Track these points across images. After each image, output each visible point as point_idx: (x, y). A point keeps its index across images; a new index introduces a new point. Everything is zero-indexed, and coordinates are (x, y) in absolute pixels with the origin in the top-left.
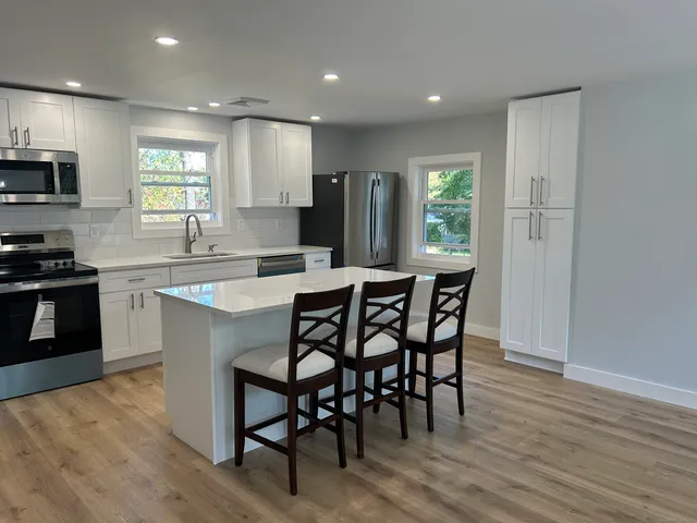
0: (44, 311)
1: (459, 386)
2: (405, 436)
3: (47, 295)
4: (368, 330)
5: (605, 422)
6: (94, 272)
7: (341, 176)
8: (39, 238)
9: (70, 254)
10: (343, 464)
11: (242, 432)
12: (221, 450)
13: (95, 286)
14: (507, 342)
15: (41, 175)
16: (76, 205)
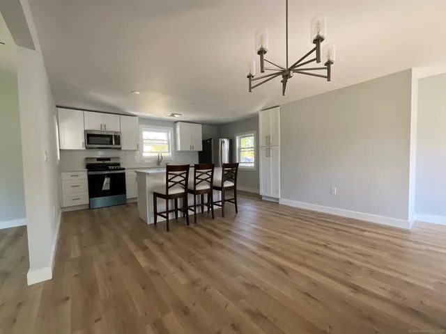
0: (107, 180)
1: (235, 203)
2: (213, 218)
3: (108, 176)
4: (197, 181)
5: (285, 215)
6: (124, 169)
7: (210, 140)
8: (109, 159)
9: (119, 164)
10: (188, 224)
11: (156, 214)
12: (151, 221)
13: (124, 174)
14: (262, 192)
15: (108, 139)
16: (120, 149)
